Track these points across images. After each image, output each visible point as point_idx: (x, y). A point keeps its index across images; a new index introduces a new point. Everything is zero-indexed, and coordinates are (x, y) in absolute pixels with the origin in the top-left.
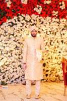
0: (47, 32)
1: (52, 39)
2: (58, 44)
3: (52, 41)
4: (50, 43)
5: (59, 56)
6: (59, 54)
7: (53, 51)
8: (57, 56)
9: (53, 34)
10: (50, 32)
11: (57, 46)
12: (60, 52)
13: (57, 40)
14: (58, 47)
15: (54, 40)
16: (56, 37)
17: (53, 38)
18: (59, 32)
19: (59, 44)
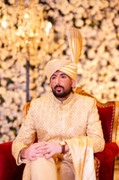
0: (74, 20)
1: (91, 42)
2: (107, 55)
3: (89, 47)
4: (86, 53)
5: (113, 91)
6: (112, 84)
7: (95, 76)
8: (106, 92)
9: (92, 25)
10: (84, 19)
11: (104, 63)
12: (114, 80)
13: (106, 43)
14: (108, 63)
15: (95, 43)
16: (101, 35)
17: (94, 38)
18: (109, 21)
19: (111, 55)
